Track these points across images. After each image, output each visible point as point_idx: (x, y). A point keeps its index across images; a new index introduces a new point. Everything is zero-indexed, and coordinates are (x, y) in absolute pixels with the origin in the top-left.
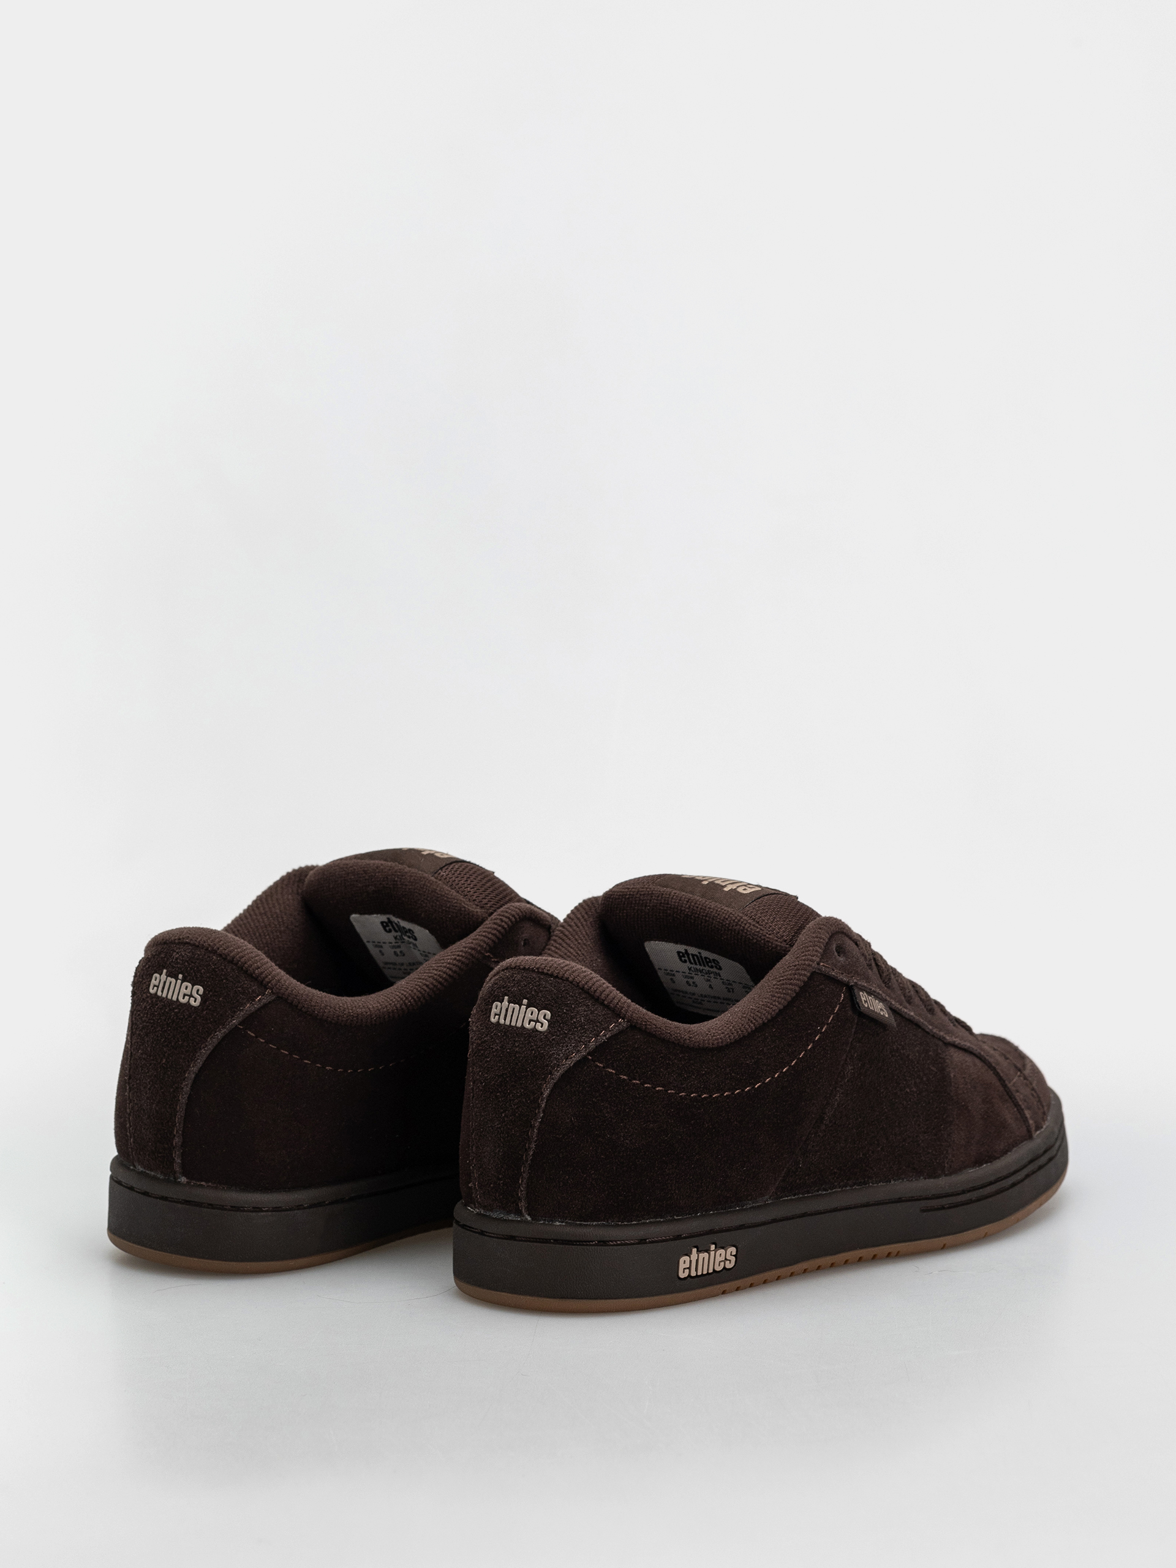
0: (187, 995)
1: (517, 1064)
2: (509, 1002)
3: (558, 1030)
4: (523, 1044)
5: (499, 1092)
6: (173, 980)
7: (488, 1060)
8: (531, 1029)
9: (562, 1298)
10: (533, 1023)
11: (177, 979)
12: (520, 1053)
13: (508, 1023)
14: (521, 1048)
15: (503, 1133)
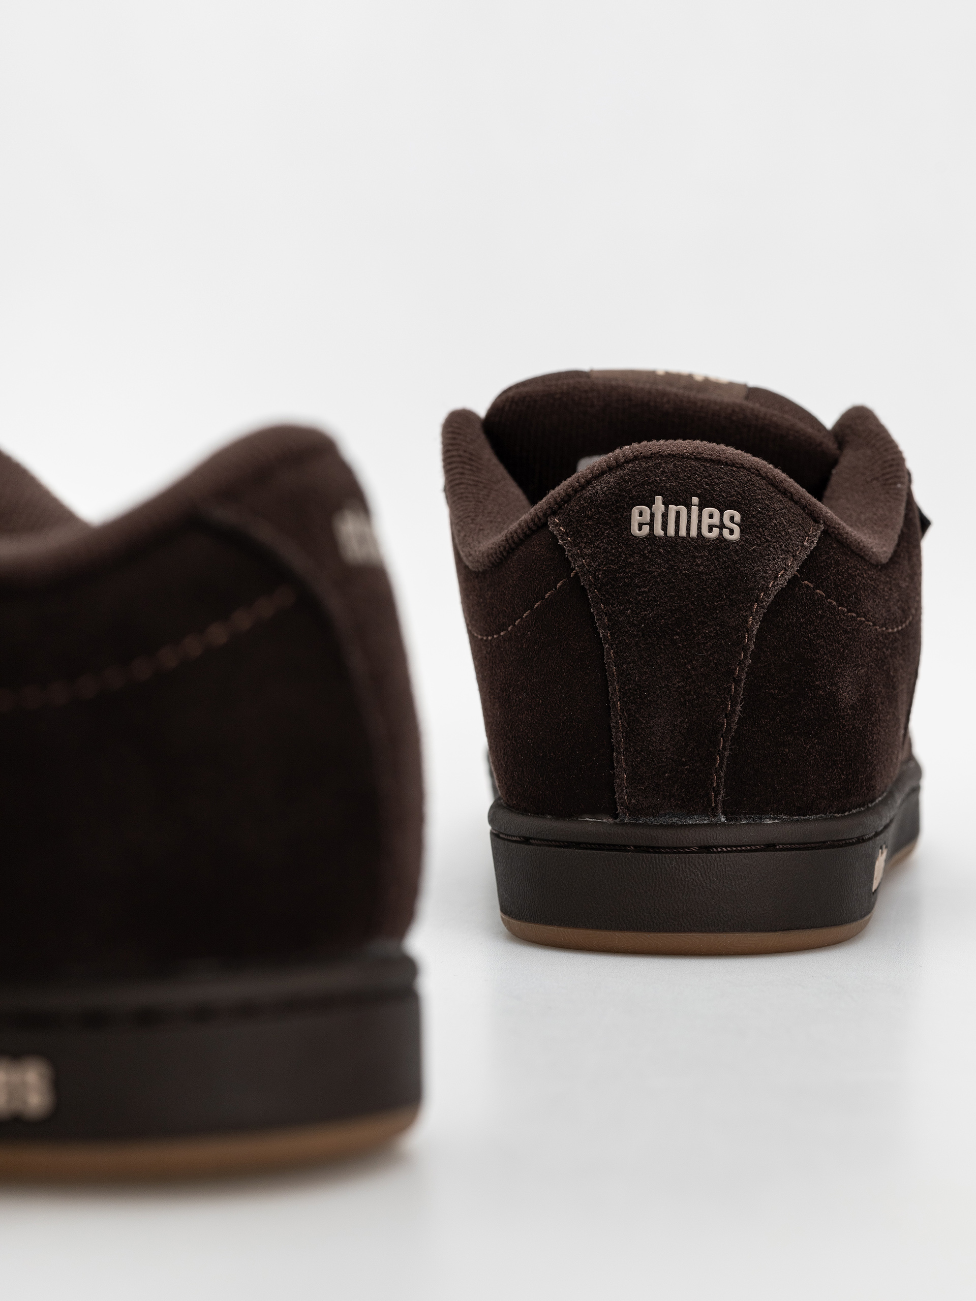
0: (716, 526)
1: (704, 589)
2: (666, 504)
3: (757, 537)
4: (708, 560)
5: (677, 634)
6: (683, 510)
7: (646, 589)
8: (717, 539)
9: (783, 930)
10: (716, 531)
11: (689, 506)
12: (706, 574)
13: (671, 531)
14: (706, 566)
15: (689, 694)
